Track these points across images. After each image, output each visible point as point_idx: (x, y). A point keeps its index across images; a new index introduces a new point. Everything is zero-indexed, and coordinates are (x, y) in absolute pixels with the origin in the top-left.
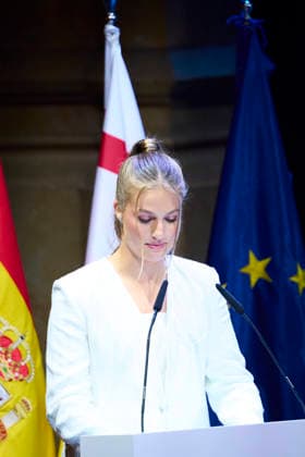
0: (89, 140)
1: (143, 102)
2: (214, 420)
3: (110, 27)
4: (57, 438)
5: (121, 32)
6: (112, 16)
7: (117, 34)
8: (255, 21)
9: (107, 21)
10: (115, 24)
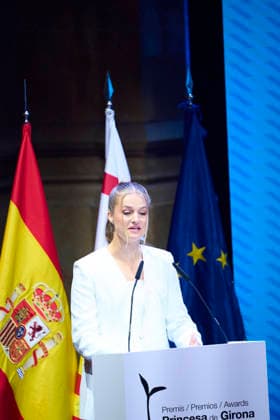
0: (96, 177)
1: (129, 154)
2: (172, 345)
3: (108, 110)
4: (79, 355)
5: (116, 113)
6: (109, 103)
7: (113, 115)
8: (194, 106)
9: (106, 106)
10: (112, 108)
